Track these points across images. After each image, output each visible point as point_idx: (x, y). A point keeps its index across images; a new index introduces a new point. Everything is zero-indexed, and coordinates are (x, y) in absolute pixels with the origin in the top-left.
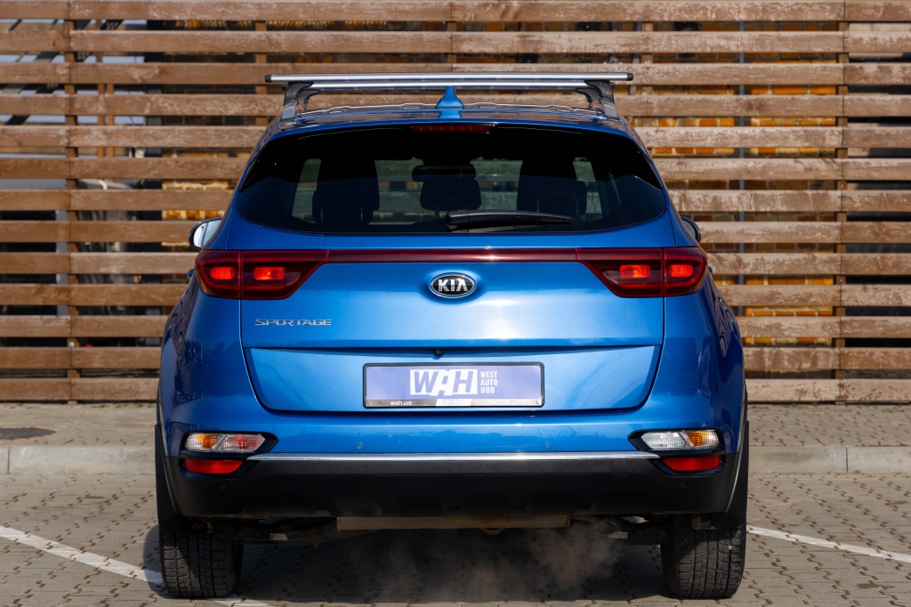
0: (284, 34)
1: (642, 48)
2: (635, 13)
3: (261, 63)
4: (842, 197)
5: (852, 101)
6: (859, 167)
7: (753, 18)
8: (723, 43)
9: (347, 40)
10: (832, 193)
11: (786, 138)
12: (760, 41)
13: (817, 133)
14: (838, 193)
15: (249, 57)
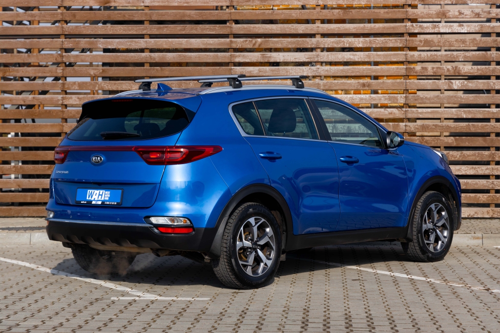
0: (157, 54)
1: (316, 60)
2: (313, 44)
3: (147, 67)
4: (406, 126)
5: (410, 83)
6: (413, 112)
7: (365, 46)
8: (352, 57)
9: (185, 56)
10: (401, 124)
11: (380, 99)
12: (369, 56)
13: (394, 97)
14: (404, 124)
15: (141, 64)
